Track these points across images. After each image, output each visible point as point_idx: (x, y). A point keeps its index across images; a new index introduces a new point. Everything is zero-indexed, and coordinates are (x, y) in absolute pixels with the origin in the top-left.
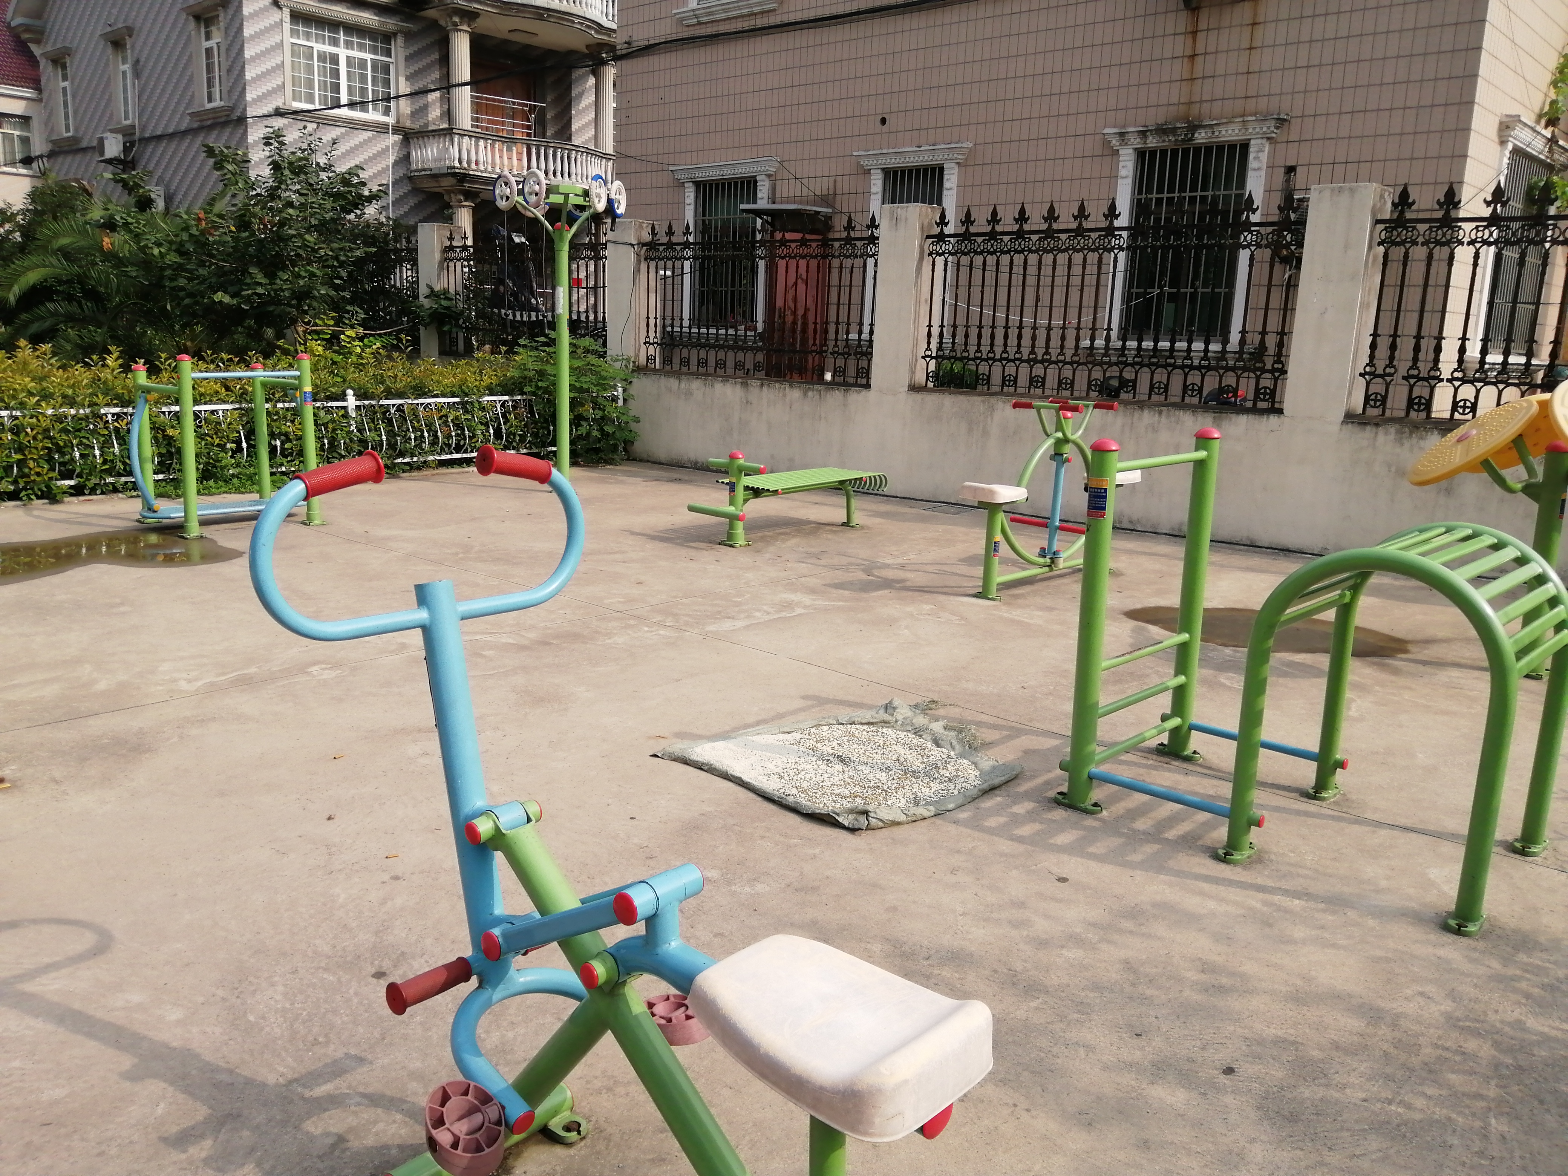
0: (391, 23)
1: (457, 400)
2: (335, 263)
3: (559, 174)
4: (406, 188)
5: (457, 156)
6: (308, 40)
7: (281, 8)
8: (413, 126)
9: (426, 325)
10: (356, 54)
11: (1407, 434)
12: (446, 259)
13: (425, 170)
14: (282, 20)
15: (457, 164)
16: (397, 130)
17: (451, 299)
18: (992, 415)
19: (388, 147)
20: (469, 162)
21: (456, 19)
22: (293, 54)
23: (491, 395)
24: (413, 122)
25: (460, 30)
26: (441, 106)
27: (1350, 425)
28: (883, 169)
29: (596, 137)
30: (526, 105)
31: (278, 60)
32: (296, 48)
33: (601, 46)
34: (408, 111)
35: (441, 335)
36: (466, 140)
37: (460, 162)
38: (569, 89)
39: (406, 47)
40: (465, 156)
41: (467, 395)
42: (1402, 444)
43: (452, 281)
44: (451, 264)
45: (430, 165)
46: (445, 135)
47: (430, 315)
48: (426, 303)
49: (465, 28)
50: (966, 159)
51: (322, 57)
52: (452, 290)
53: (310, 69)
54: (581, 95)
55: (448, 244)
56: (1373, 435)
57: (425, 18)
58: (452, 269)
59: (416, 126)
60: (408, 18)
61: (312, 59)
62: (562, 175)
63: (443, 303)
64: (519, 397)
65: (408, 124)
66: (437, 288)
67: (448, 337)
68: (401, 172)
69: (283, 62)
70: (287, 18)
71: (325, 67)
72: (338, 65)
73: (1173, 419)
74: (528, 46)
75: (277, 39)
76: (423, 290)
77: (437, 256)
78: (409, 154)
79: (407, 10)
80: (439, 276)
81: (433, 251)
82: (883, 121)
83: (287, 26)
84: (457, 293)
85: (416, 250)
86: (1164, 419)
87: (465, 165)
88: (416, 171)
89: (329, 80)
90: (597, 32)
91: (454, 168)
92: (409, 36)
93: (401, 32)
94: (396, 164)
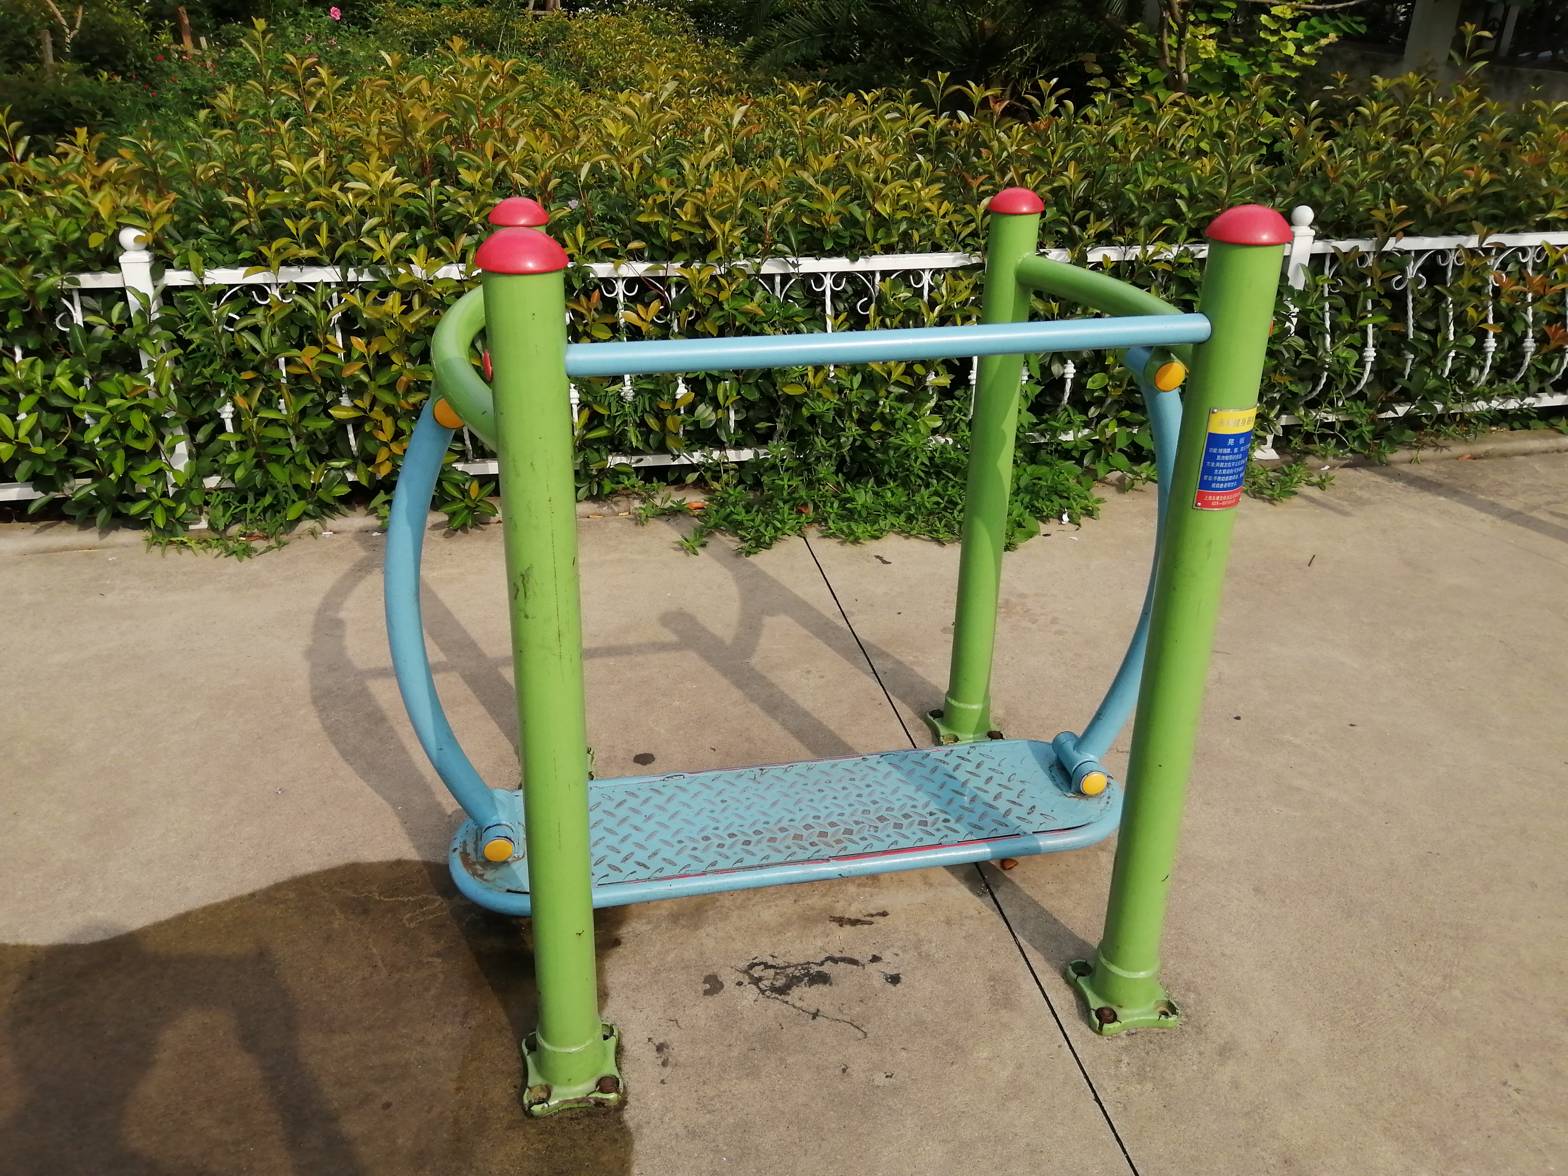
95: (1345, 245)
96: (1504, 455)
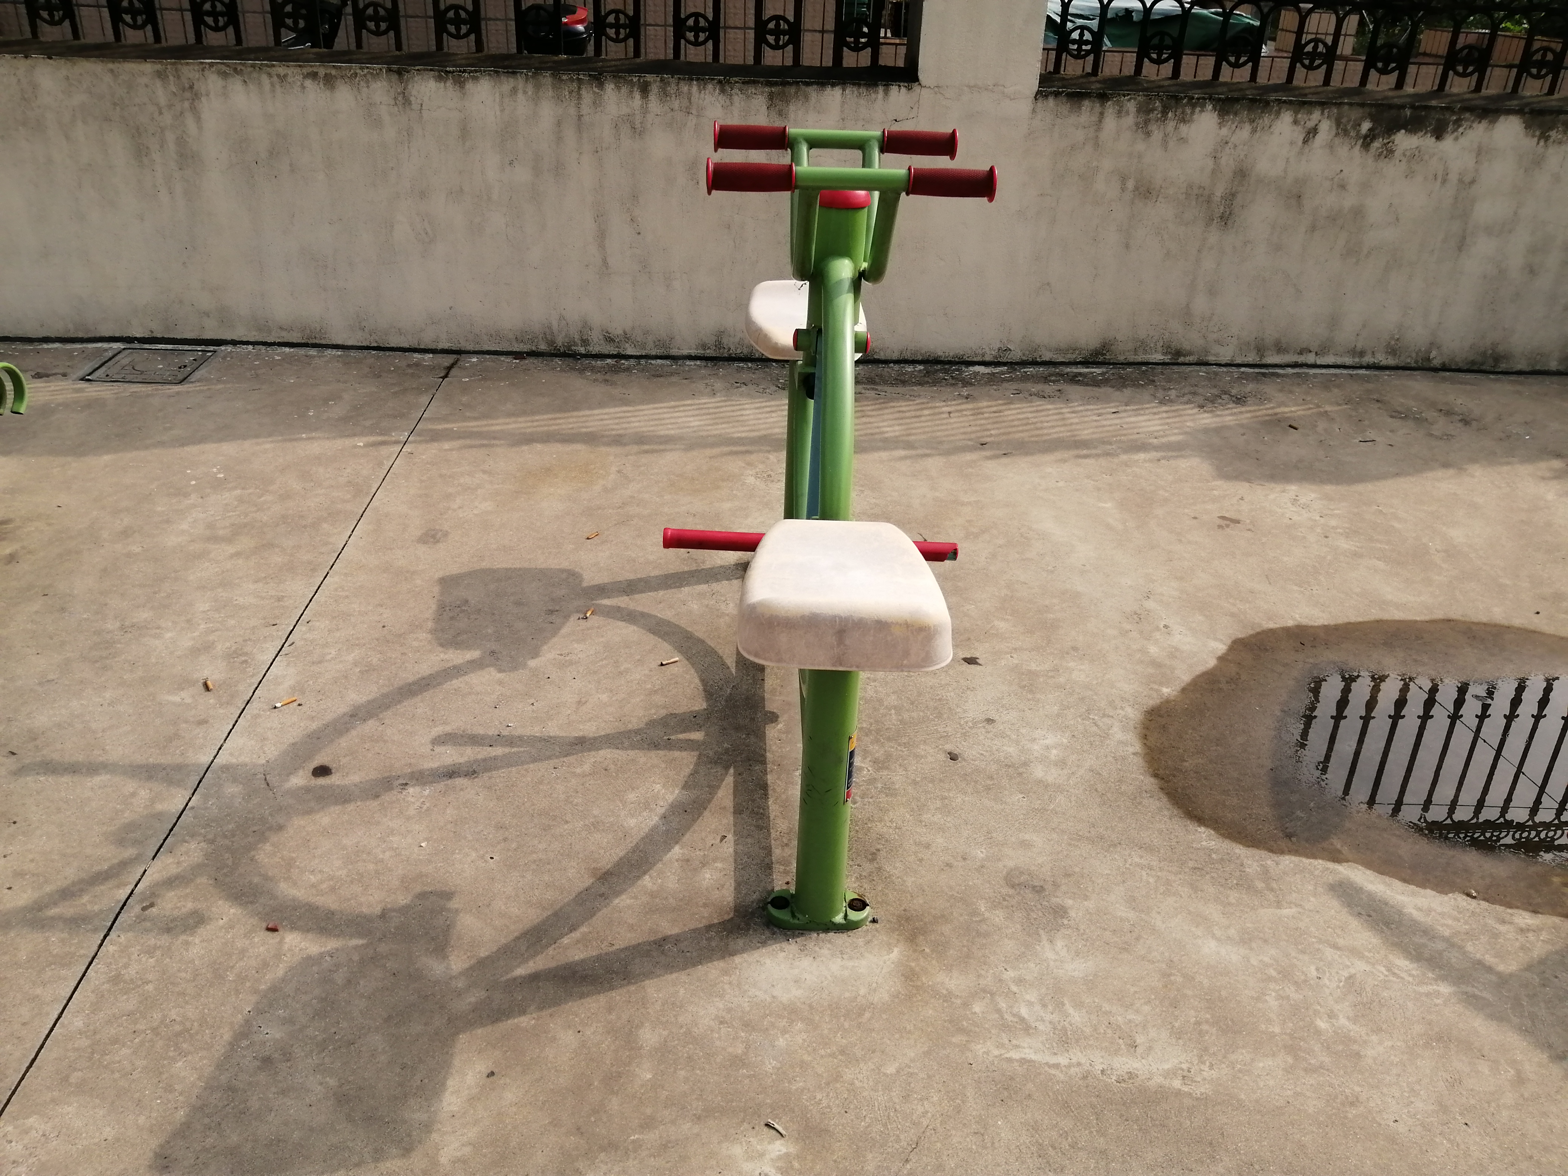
11: (1157, 114)
18: (193, 109)
27: (1051, 101)
42: (1148, 134)
56: (1095, 118)
73: (676, 104)
86: (654, 103)
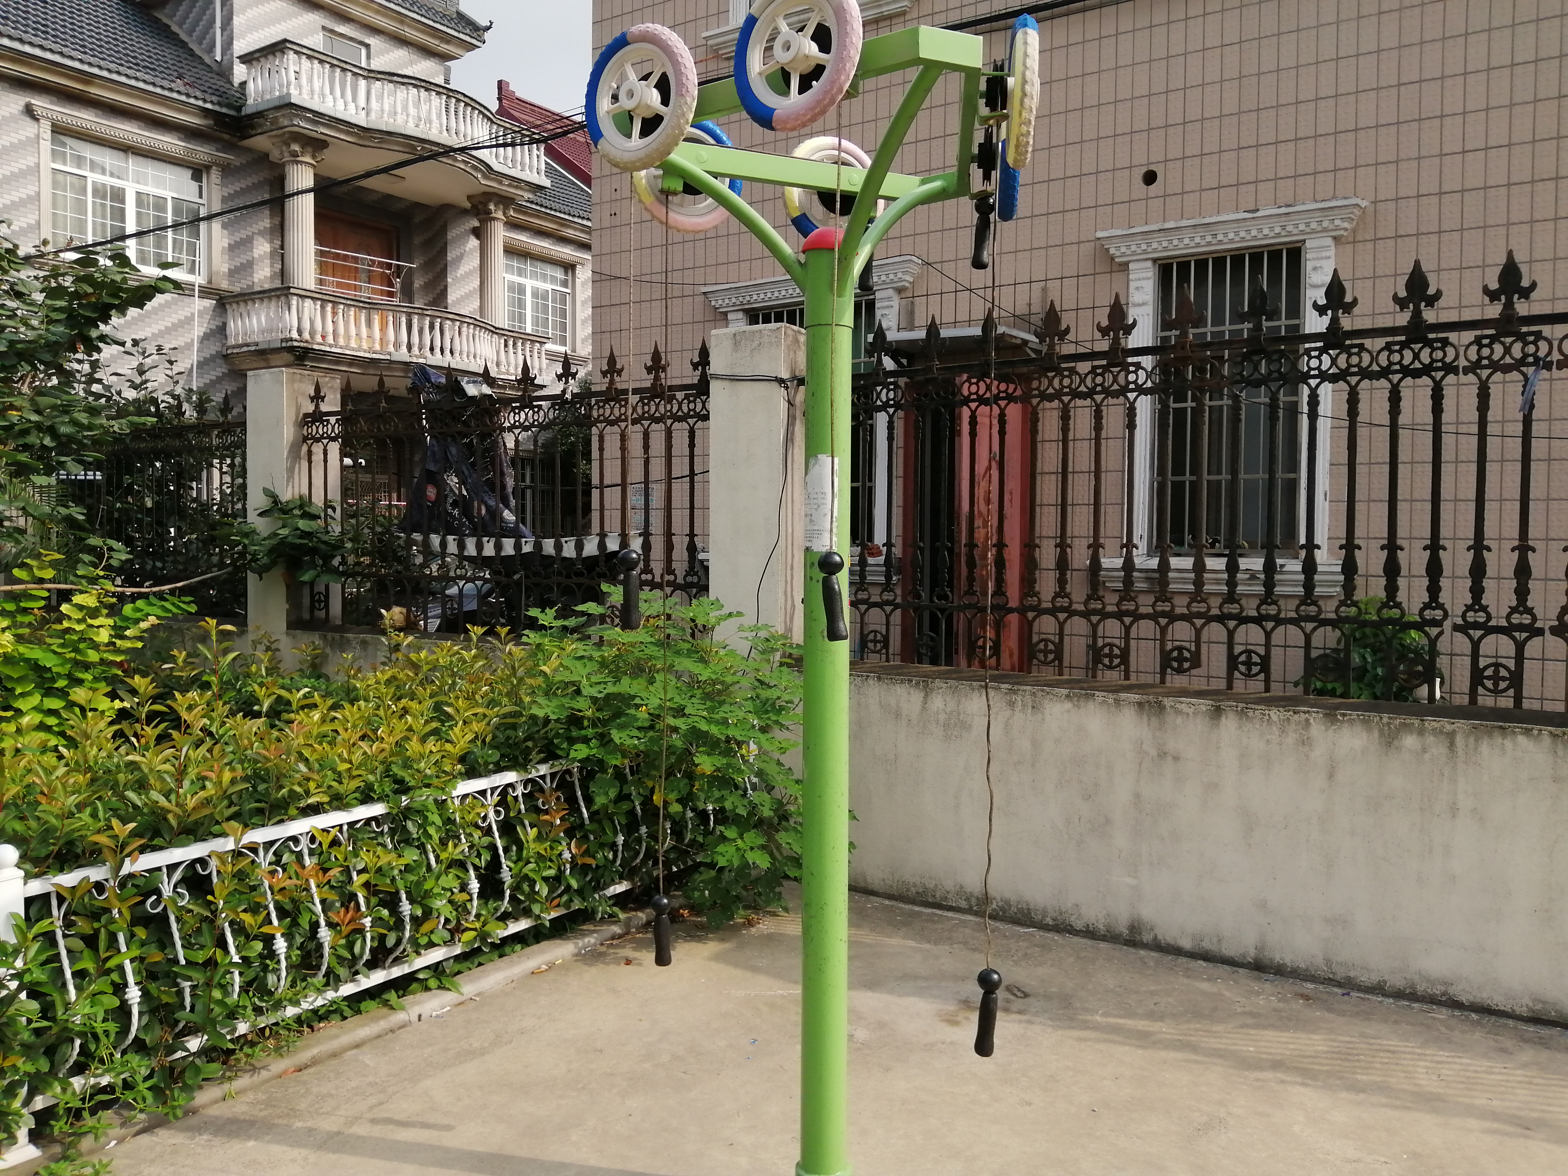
0: (203, 152)
1: (378, 809)
2: (47, 441)
3: (437, 350)
4: (220, 370)
5: (295, 324)
6: (79, 167)
7: (37, 120)
8: (231, 288)
9: (261, 572)
10: (151, 189)
12: (305, 439)
13: (248, 345)
14: (38, 136)
15: (295, 335)
16: (206, 292)
17: (315, 517)
19: (193, 314)
20: (312, 333)
21: (296, 147)
22: (55, 184)
23: (472, 773)
24: (231, 283)
25: (301, 162)
26: (272, 266)
28: (1155, 260)
29: (482, 308)
30: (389, 266)
31: (31, 190)
32: (60, 177)
33: (489, 196)
34: (225, 268)
35: (293, 591)
36: (308, 303)
37: (300, 332)
38: (443, 251)
39: (223, 185)
40: (307, 325)
41: (402, 787)
43: (318, 481)
44: (318, 449)
45: (255, 338)
46: (278, 297)
47: (271, 551)
48: (261, 525)
49: (308, 159)
50: (1354, 231)
51: (99, 192)
52: (318, 500)
53: (80, 207)
54: (460, 258)
55: (310, 408)
57: (249, 150)
58: (318, 457)
59: (237, 289)
60: (228, 147)
61: (84, 192)
62: (442, 351)
63: (302, 524)
64: (543, 769)
65: (224, 285)
66: (286, 495)
67: (306, 591)
68: (213, 348)
69: (38, 194)
70: (48, 135)
71: (103, 206)
72: (123, 202)
74: (389, 197)
75: (31, 161)
76: (256, 500)
77: (288, 432)
78: (224, 325)
79: (226, 137)
80: (290, 471)
81: (279, 423)
82: (1150, 178)
83: (46, 145)
84: (328, 505)
85: (243, 424)
87: (306, 336)
88: (234, 347)
89: (109, 222)
90: (485, 176)
91: (291, 340)
92: (227, 171)
93: (217, 165)
94: (205, 338)
95: (69, 879)
96: (334, 1055)
